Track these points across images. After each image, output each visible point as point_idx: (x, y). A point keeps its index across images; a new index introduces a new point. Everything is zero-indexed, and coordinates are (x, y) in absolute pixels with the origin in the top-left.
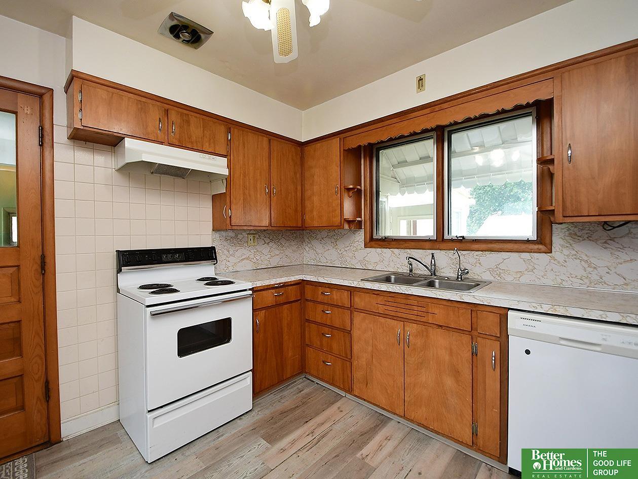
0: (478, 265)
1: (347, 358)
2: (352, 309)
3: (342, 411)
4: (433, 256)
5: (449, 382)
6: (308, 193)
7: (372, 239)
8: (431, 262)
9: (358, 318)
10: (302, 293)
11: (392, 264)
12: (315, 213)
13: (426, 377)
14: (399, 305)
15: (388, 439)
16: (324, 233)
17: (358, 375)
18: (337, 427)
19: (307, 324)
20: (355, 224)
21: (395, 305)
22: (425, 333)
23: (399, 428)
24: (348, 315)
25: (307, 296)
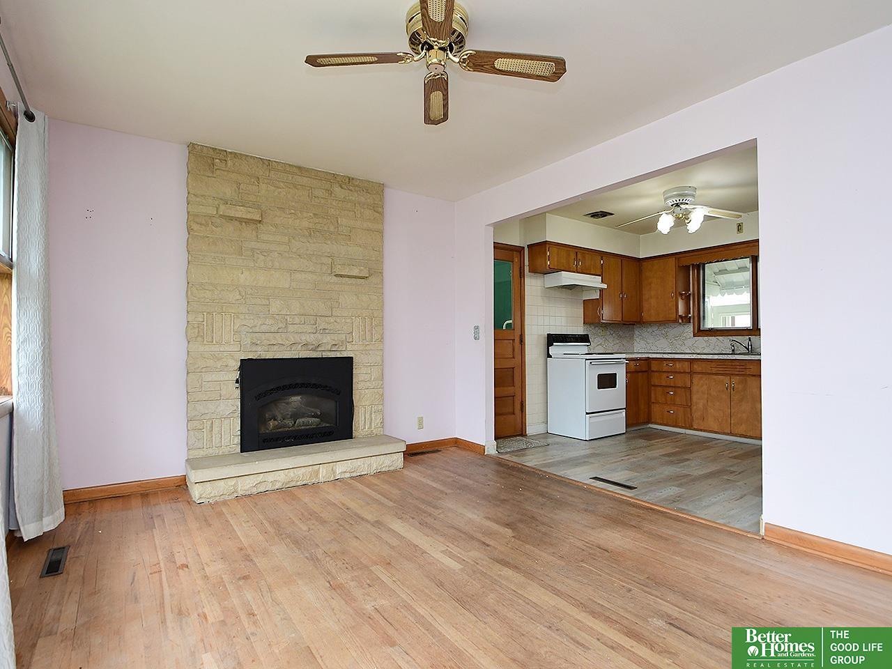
1: (688, 406)
2: (691, 373)
4: (750, 340)
6: (645, 297)
7: (700, 331)
9: (696, 379)
10: (649, 367)
11: (717, 348)
12: (652, 311)
17: (696, 415)
19: (653, 388)
20: (686, 319)
21: (724, 367)
22: (744, 381)
24: (687, 378)
25: (653, 369)
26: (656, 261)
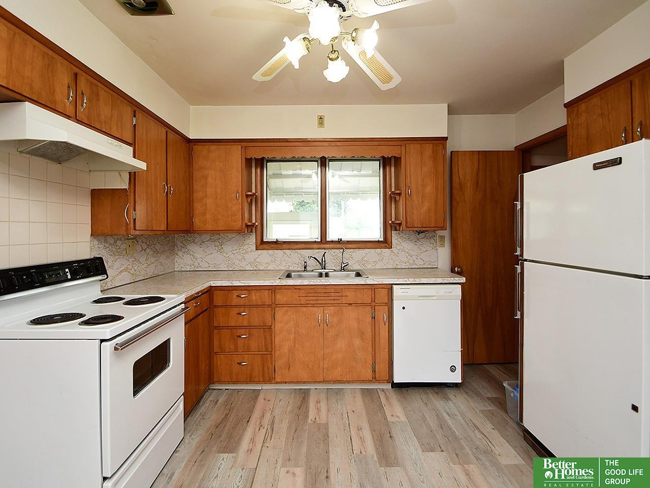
0: (351, 258)
1: (268, 351)
2: (273, 306)
3: (269, 400)
5: (357, 342)
6: (197, 195)
7: (262, 242)
8: (322, 259)
9: (279, 313)
10: (211, 299)
11: (284, 264)
12: (208, 216)
13: (341, 344)
14: (319, 295)
15: (318, 402)
16: (206, 237)
17: (280, 363)
18: (277, 412)
19: (216, 331)
21: (316, 295)
22: (340, 312)
23: (319, 393)
24: (268, 312)
25: (216, 303)
26: (213, 147)
